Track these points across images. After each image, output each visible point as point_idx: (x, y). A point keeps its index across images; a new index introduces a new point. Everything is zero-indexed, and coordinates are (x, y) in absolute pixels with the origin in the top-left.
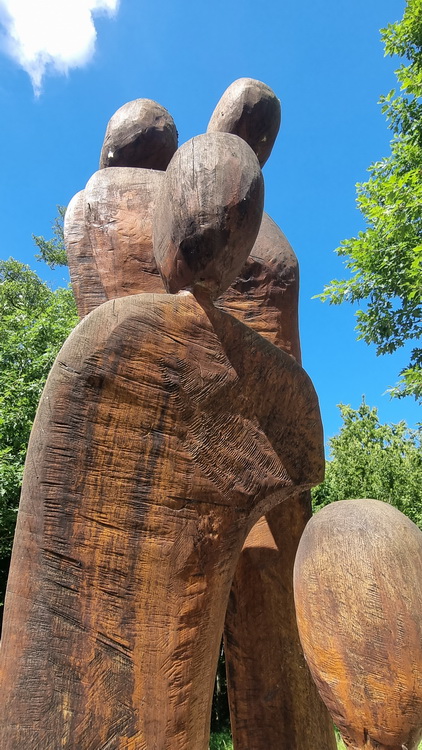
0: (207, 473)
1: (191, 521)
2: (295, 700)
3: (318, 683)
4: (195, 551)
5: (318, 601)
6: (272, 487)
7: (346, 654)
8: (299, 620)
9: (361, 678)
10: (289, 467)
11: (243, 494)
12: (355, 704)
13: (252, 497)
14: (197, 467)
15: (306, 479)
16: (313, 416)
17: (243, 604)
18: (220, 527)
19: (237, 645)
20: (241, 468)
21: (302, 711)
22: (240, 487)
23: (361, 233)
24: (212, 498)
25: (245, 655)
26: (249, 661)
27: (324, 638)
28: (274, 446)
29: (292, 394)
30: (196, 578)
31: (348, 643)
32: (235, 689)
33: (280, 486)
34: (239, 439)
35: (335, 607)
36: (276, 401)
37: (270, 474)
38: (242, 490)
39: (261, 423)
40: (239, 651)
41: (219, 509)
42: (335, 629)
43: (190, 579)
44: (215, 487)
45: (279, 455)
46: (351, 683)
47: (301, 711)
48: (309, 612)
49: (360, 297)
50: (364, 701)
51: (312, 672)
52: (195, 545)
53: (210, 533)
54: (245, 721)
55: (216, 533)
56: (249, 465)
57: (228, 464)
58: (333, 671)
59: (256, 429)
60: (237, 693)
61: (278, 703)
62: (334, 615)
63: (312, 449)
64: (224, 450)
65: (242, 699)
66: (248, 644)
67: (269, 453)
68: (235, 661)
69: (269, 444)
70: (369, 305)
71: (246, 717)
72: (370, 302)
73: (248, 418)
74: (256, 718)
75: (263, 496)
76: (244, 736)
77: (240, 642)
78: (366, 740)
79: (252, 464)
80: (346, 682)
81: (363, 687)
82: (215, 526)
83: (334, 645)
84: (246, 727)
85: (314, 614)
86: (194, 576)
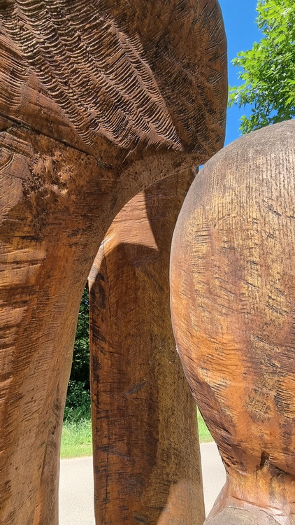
0: (52, 90)
1: (19, 156)
2: (161, 392)
3: (193, 384)
4: (25, 203)
5: (208, 266)
6: (154, 146)
7: (248, 343)
8: (173, 300)
9: (271, 380)
10: (180, 124)
11: (109, 142)
12: (253, 418)
13: (123, 151)
14: (33, 74)
15: (199, 148)
16: (217, 66)
17: (113, 300)
18: (72, 179)
19: (103, 339)
20: (110, 105)
21: (168, 403)
22: (106, 131)
23: (256, 43)
24: (59, 132)
25: (111, 350)
26: (116, 355)
27: (212, 321)
28: (162, 89)
29: (194, 22)
30: (26, 242)
31: (257, 326)
32: (98, 382)
33: (165, 149)
34: (110, 60)
35: (237, 273)
36: (170, 23)
37: (153, 126)
38: (111, 136)
39: (146, 49)
40: (106, 346)
41: (69, 152)
42: (234, 306)
43: (15, 241)
44: (66, 118)
45: (168, 104)
46: (252, 387)
47: (166, 401)
48: (191, 285)
49: (246, 101)
50: (271, 415)
51: (186, 369)
52: (25, 193)
53: (54, 183)
54: (107, 411)
55: (64, 185)
56: (121, 103)
57: (90, 90)
58: (221, 368)
59: (137, 54)
60: (100, 385)
61: (143, 395)
62: (234, 283)
63: (212, 112)
64: (84, 66)
65: (105, 391)
66: (116, 339)
67: (154, 98)
68: (101, 356)
69: (155, 84)
70: (253, 111)
71: (108, 407)
72: (254, 108)
73: (126, 32)
74: (119, 409)
75: (140, 156)
76: (104, 425)
77: (107, 338)
78: (262, 465)
79: (126, 103)
80: (243, 385)
81: (273, 393)
82: (63, 176)
83: (228, 330)
84: (107, 417)
85: (198, 287)
86: (23, 238)
